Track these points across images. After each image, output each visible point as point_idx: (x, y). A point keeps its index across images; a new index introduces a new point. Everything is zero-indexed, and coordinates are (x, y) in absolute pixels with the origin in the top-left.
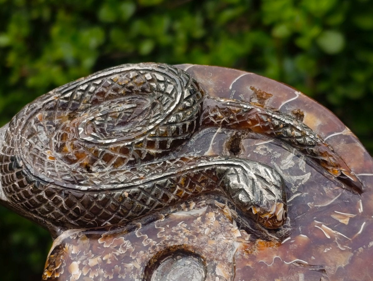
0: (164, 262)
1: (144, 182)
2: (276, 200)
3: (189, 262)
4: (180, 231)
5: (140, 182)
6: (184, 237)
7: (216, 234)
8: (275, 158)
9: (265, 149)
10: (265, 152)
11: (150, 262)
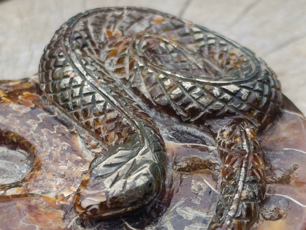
0: (21, 153)
1: (93, 83)
2: (106, 189)
3: (24, 171)
4: (55, 145)
5: (91, 80)
6: (49, 151)
7: (63, 176)
8: (192, 200)
9: (200, 189)
10: (197, 190)
11: (8, 133)
